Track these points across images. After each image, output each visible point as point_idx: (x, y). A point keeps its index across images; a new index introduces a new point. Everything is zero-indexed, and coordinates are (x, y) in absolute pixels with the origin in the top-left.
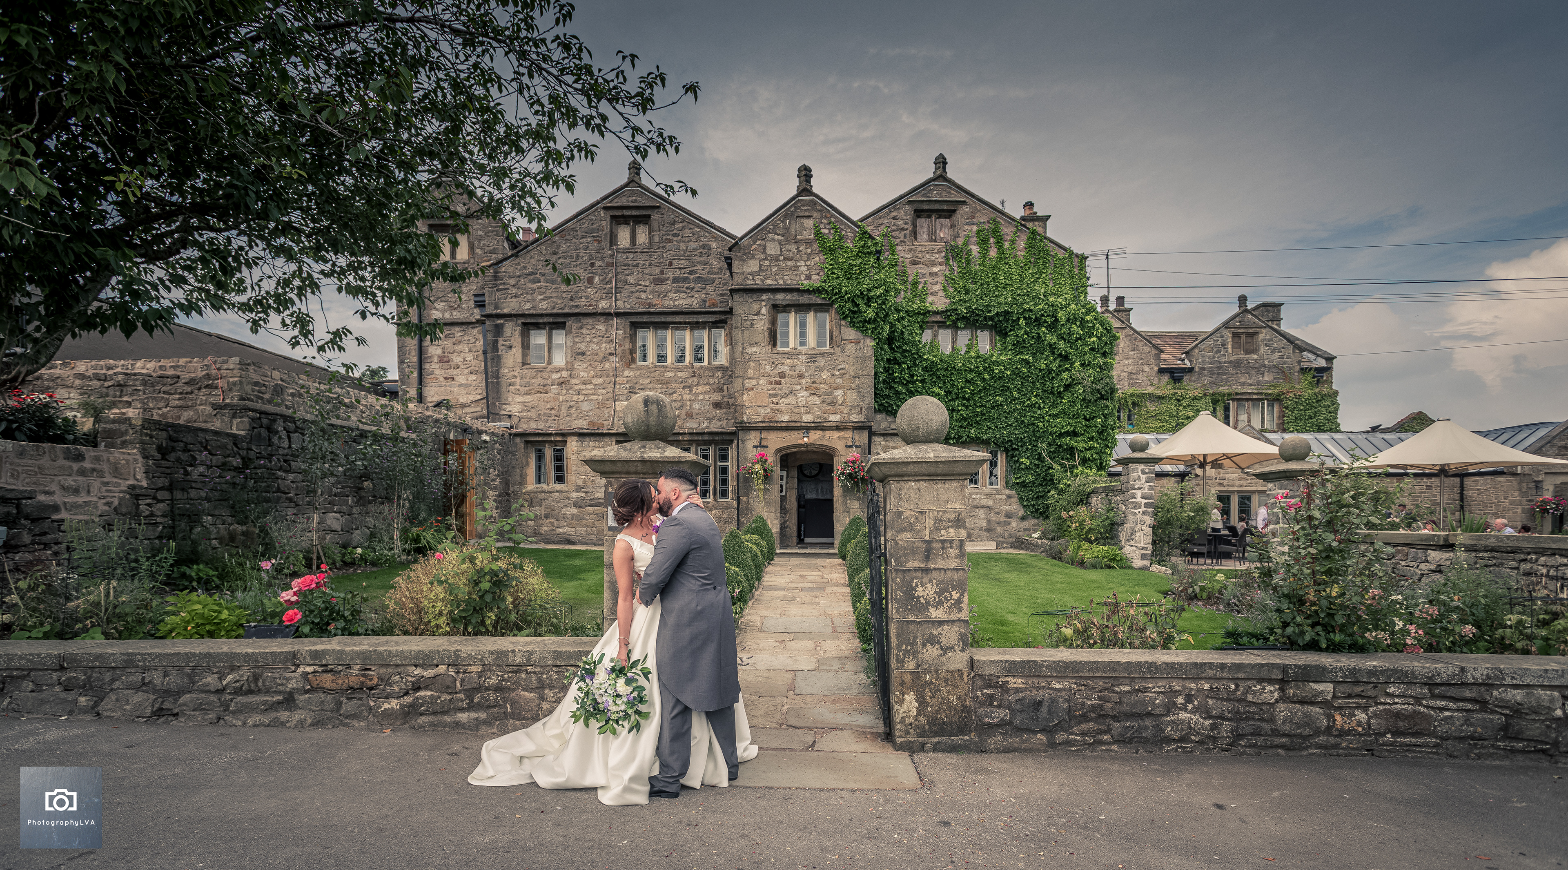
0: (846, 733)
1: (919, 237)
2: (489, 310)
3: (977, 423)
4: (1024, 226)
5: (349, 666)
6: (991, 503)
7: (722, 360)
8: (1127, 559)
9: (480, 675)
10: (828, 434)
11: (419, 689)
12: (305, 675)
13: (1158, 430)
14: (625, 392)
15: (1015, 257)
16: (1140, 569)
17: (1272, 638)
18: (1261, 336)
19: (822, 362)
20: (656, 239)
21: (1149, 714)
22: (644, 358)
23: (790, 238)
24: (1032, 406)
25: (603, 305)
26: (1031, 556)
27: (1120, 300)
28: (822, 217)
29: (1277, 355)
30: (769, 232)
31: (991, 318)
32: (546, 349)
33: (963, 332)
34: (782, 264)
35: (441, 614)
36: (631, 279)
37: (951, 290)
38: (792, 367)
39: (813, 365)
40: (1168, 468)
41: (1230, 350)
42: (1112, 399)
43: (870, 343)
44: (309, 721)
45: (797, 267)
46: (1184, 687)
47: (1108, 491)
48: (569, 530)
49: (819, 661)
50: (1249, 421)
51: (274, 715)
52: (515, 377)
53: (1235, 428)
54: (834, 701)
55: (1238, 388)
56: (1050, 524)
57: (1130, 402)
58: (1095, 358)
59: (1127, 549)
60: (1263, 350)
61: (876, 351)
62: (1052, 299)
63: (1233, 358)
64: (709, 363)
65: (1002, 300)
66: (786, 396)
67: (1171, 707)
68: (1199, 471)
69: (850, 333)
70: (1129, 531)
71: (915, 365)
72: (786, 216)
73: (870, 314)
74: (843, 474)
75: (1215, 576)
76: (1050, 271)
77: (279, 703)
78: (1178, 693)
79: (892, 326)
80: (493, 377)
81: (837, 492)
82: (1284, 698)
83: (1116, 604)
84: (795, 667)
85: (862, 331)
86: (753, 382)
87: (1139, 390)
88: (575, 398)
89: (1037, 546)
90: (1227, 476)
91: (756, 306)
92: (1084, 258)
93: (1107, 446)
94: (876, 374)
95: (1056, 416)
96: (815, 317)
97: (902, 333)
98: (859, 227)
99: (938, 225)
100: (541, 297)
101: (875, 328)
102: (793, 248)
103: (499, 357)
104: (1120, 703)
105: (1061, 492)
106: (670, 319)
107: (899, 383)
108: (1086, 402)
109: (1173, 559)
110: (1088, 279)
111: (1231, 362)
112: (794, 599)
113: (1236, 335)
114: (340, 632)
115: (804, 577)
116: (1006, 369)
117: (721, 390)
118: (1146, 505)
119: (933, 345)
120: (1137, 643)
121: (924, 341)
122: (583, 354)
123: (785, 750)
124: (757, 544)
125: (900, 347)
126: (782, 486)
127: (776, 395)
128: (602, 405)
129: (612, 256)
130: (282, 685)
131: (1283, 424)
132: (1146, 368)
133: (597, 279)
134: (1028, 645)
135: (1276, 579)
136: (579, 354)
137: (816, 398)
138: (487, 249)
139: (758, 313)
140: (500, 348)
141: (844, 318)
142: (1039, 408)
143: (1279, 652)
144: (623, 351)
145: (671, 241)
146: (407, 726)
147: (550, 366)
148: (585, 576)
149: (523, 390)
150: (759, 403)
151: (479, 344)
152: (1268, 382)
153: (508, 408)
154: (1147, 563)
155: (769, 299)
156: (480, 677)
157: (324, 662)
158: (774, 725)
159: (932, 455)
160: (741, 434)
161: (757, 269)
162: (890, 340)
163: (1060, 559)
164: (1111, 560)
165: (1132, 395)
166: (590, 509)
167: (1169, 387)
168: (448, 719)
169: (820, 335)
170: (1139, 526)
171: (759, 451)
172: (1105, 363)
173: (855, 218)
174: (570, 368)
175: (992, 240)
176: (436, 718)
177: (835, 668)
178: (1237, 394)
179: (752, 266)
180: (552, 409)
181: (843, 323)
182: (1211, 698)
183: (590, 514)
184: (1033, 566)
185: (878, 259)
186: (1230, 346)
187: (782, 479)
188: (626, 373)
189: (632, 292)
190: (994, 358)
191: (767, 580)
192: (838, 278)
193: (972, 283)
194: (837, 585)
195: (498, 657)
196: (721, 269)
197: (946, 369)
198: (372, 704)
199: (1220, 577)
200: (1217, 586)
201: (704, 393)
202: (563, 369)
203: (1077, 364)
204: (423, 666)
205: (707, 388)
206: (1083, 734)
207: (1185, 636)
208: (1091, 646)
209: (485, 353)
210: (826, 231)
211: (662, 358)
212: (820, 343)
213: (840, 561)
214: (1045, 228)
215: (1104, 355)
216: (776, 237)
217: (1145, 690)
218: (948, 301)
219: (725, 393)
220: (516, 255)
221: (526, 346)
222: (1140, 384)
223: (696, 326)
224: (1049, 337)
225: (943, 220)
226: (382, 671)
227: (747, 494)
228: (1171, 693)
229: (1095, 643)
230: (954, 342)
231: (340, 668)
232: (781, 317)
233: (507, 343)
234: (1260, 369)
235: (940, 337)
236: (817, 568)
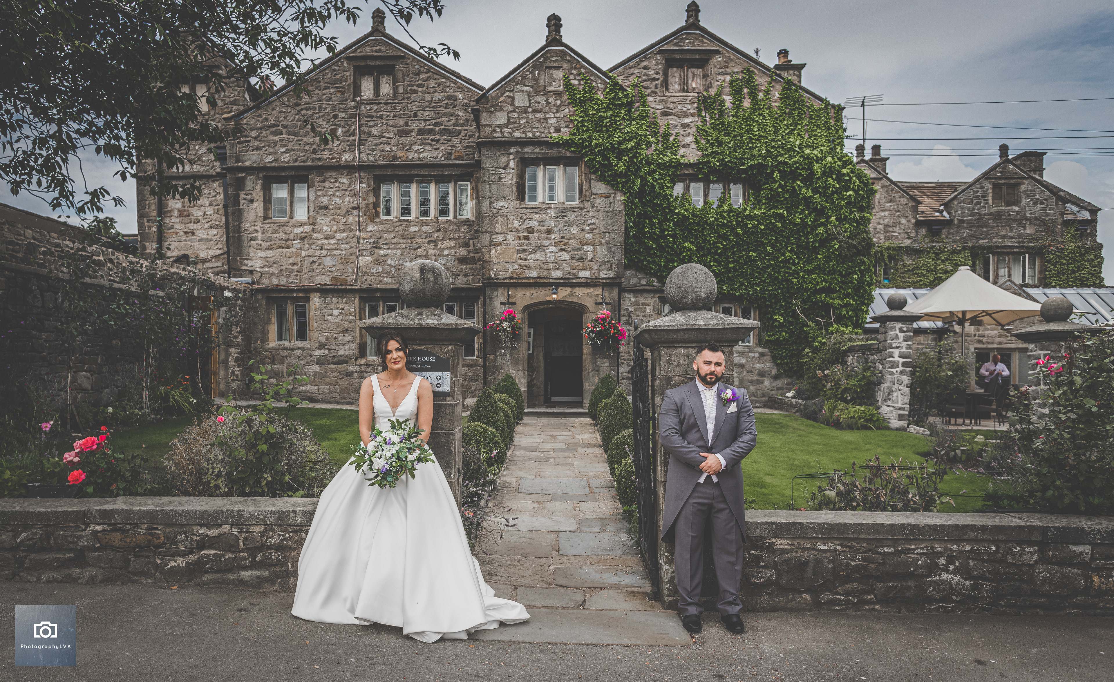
0: (614, 593)
1: (670, 87)
2: (231, 163)
3: (729, 279)
4: (779, 76)
5: (137, 526)
6: (743, 361)
7: (468, 213)
8: (884, 420)
9: (262, 534)
10: (577, 291)
11: (203, 548)
12: (95, 532)
13: (916, 285)
14: (369, 246)
15: (770, 108)
16: (897, 429)
17: (1032, 501)
18: (1023, 188)
19: (571, 217)
20: (401, 90)
21: (912, 575)
22: (389, 212)
23: (538, 89)
24: (786, 261)
25: (346, 157)
26: (785, 416)
27: (876, 149)
28: (572, 68)
29: (1039, 207)
30: (517, 84)
31: (744, 171)
32: (288, 203)
33: (716, 186)
34: (530, 116)
35: (219, 475)
36: (375, 131)
37: (703, 142)
38: (541, 222)
39: (562, 220)
40: (925, 324)
41: (990, 202)
42: (869, 254)
43: (621, 197)
44: (100, 578)
45: (546, 119)
46: (946, 549)
47: (865, 349)
48: (312, 388)
49: (579, 522)
50: (1010, 276)
51: (66, 572)
52: (256, 231)
53: (995, 283)
54: (599, 562)
55: (997, 241)
56: (804, 385)
57: (886, 255)
58: (851, 212)
59: (885, 410)
60: (1024, 201)
61: (626, 206)
62: (807, 151)
63: (993, 210)
64: (455, 217)
65: (755, 152)
66: (534, 252)
67: (933, 568)
68: (957, 328)
69: (600, 188)
70: (886, 390)
71: (668, 220)
72: (535, 67)
73: (621, 168)
74: (592, 331)
75: (975, 437)
76: (805, 122)
77: (70, 559)
78: (940, 554)
79: (643, 179)
80: (234, 231)
81: (586, 350)
82: (1043, 560)
83: (878, 468)
84: (557, 528)
85: (612, 186)
86: (501, 238)
87: (895, 243)
88: (318, 253)
89: (791, 406)
90: (986, 333)
91: (504, 160)
92: (840, 109)
93: (863, 303)
94: (626, 228)
95: (810, 272)
96: (565, 171)
97: (653, 186)
98: (609, 78)
99: (690, 75)
100: (283, 150)
101: (626, 183)
102: (542, 99)
103: (240, 212)
104: (884, 564)
105: (815, 350)
106: (415, 172)
107: (651, 238)
108: (842, 258)
109: (931, 419)
110: (845, 130)
111: (991, 214)
112: (546, 460)
113: (996, 187)
114: (121, 492)
115: (552, 437)
116: (760, 223)
117: (466, 245)
118: (904, 364)
119: (685, 198)
120: (900, 505)
121: (675, 194)
122: (326, 208)
123: (557, 608)
124: (507, 404)
125: (651, 201)
126: (529, 343)
127: (524, 251)
128: (345, 261)
129: (355, 107)
130: (73, 542)
131: (1045, 278)
132: (903, 221)
133: (340, 131)
134: (791, 507)
135: (1038, 444)
136: (321, 208)
137: (565, 254)
138: (228, 100)
139: (507, 166)
140: (242, 202)
141: (594, 173)
142: (794, 264)
143: (1039, 515)
144: (367, 205)
145: (415, 92)
146: (192, 583)
147: (292, 220)
148: (337, 435)
149: (265, 244)
150: (507, 259)
151: (221, 197)
152: (1030, 235)
153: (250, 263)
154: (904, 423)
155: (517, 152)
156: (262, 536)
157: (113, 521)
158: (545, 585)
159: (701, 322)
160: (488, 291)
161: (504, 121)
162: (641, 194)
163: (815, 420)
164: (867, 421)
165: (888, 248)
166: (333, 366)
167: (927, 240)
168: (231, 577)
169: (570, 188)
170: (896, 386)
171: (507, 308)
172: (861, 218)
173: (605, 68)
174: (312, 222)
175: (746, 90)
176: (220, 576)
177: (597, 529)
178: (997, 247)
179: (501, 118)
180: (294, 264)
181: (593, 176)
182: (973, 559)
183: (333, 372)
184: (788, 427)
185: (629, 111)
186: (990, 198)
187: (529, 337)
188: (370, 228)
189: (376, 145)
190: (747, 212)
191: (518, 440)
192: (588, 130)
193: (725, 135)
194: (589, 445)
195: (279, 517)
196: (467, 120)
197: (698, 224)
198: (159, 562)
199: (980, 438)
200: (977, 448)
201: (449, 248)
202: (305, 224)
203: (833, 218)
204: (209, 526)
205: (452, 243)
206: (847, 594)
207: (946, 499)
208: (854, 509)
209: (225, 207)
210: (576, 83)
211: (406, 211)
212: (570, 198)
213: (588, 420)
214: (800, 76)
215: (861, 209)
216: (525, 88)
217: (909, 551)
218: (700, 153)
219: (471, 248)
220: (257, 107)
221: (267, 200)
222: (897, 237)
223: (440, 180)
224: (804, 191)
225: (695, 70)
226: (168, 530)
227: (494, 353)
228: (935, 555)
229: (858, 505)
230: (706, 196)
231: (128, 527)
232: (529, 171)
233: (249, 197)
234: (1021, 221)
235: (692, 191)
236: (567, 427)
